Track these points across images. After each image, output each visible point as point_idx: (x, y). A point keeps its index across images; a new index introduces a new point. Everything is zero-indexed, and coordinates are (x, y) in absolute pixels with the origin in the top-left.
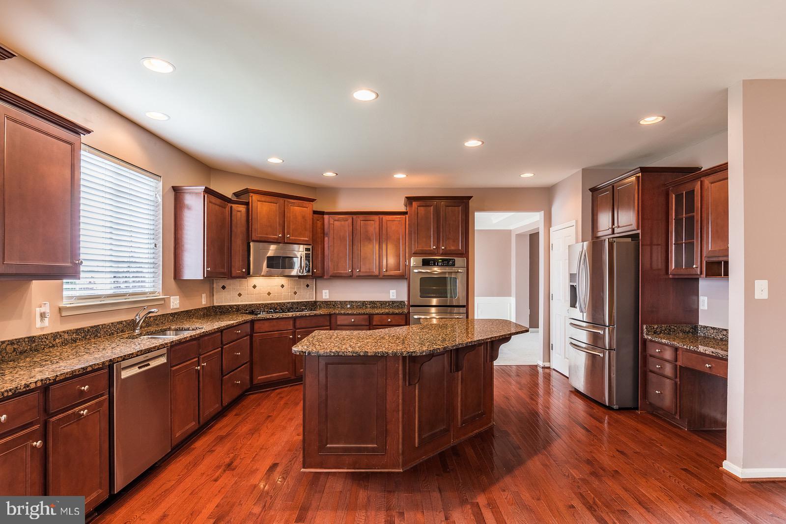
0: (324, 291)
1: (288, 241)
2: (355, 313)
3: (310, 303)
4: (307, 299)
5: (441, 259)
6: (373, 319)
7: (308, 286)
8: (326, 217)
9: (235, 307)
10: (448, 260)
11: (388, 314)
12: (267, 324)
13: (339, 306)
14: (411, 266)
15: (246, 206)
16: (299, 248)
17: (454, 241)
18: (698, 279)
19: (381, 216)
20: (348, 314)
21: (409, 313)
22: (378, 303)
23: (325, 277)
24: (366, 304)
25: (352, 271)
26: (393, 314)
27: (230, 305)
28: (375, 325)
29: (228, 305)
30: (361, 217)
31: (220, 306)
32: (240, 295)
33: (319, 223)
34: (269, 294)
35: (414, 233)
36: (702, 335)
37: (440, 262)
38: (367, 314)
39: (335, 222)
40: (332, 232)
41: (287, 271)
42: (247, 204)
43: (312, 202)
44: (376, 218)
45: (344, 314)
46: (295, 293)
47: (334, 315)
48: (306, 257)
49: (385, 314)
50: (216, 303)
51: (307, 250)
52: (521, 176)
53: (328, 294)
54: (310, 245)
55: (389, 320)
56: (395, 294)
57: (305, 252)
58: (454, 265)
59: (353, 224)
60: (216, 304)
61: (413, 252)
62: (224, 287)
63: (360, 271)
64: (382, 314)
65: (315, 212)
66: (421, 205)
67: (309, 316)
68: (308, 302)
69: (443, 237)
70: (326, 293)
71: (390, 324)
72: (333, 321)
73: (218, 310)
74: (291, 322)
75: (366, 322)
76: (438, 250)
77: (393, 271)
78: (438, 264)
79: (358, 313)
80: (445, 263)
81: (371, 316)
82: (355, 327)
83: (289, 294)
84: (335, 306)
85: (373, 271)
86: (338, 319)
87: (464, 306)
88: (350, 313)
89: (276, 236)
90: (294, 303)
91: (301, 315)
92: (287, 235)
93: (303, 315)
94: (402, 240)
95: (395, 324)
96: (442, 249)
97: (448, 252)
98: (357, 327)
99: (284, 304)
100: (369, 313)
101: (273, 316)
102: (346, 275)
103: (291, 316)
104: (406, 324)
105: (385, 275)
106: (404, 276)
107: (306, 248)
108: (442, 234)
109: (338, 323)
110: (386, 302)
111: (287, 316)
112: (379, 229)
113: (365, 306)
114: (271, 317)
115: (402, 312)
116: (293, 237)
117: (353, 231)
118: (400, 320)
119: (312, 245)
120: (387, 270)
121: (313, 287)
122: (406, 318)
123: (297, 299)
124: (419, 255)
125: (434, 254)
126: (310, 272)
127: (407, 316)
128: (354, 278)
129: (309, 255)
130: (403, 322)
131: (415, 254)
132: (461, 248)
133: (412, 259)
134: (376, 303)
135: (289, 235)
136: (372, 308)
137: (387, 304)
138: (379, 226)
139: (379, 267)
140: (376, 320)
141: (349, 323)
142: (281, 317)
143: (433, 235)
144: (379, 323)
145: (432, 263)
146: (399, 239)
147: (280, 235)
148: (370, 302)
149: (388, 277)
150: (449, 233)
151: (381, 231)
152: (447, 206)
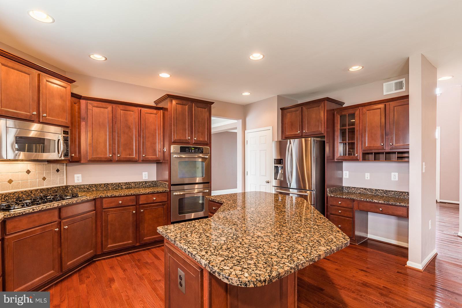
0: (76, 176)
1: (45, 121)
2: (122, 195)
3: (61, 188)
4: (57, 184)
5: (194, 147)
6: (139, 199)
7: (58, 171)
8: (83, 102)
10: (199, 148)
11: (153, 193)
12: (25, 220)
13: (94, 189)
14: (172, 152)
17: (202, 134)
18: (342, 162)
19: (140, 108)
20: (115, 197)
21: (170, 191)
23: (82, 162)
24: (121, 186)
25: (112, 156)
26: (158, 193)
28: (141, 204)
30: (121, 107)
33: (76, 106)
34: (10, 181)
35: (173, 125)
36: (346, 191)
37: (193, 150)
38: (134, 195)
39: (94, 108)
40: (90, 117)
43: (71, 83)
44: (136, 109)
45: (111, 197)
46: (44, 179)
47: (99, 199)
48: (64, 140)
49: (151, 194)
51: (65, 132)
52: (243, 94)
53: (80, 178)
54: (68, 127)
55: (154, 198)
56: (147, 176)
58: (202, 153)
59: (112, 113)
61: (173, 141)
63: (120, 156)
64: (148, 194)
65: (73, 95)
66: (179, 103)
68: (59, 187)
69: (195, 130)
70: (78, 177)
71: (155, 202)
72: (98, 205)
74: (56, 213)
75: (133, 202)
76: (192, 140)
77: (150, 156)
78: (192, 151)
79: (126, 195)
80: (196, 151)
81: (137, 197)
82: (123, 208)
83: (37, 180)
84: (89, 189)
85: (133, 156)
86: (104, 203)
87: (208, 183)
88: (117, 195)
89: (29, 113)
90: (44, 190)
91: (67, 203)
92: (43, 113)
93: (70, 203)
94: (158, 130)
95: (159, 201)
96: (194, 140)
97: (199, 142)
98: (125, 208)
99: (31, 192)
100: (136, 194)
101: (34, 210)
102: (106, 160)
103: (57, 206)
104: (168, 200)
105: (144, 160)
106: (160, 160)
107: (64, 131)
108: (194, 128)
109: (105, 206)
110: (140, 183)
111: (51, 207)
112: (138, 119)
113: (121, 188)
114: (31, 210)
115: (165, 191)
116: (48, 117)
117: (113, 119)
118: (163, 198)
119: (70, 128)
120: (145, 156)
121: (64, 171)
122: (168, 195)
123: (46, 186)
124: (177, 144)
125: (188, 143)
126: (68, 157)
127: (168, 194)
128: (113, 162)
129: (68, 139)
130: (165, 199)
131: (175, 143)
132: (206, 140)
133: (172, 147)
134: (131, 184)
135: (45, 115)
136: (128, 188)
137: (141, 184)
138: (138, 117)
139: (139, 152)
140: (142, 200)
141: (116, 205)
142: (45, 209)
143: (188, 128)
144: (145, 202)
145: (187, 151)
146: (155, 130)
147: (34, 113)
148: (125, 184)
149: (146, 161)
150: (199, 127)
151: (140, 121)
152: (197, 107)
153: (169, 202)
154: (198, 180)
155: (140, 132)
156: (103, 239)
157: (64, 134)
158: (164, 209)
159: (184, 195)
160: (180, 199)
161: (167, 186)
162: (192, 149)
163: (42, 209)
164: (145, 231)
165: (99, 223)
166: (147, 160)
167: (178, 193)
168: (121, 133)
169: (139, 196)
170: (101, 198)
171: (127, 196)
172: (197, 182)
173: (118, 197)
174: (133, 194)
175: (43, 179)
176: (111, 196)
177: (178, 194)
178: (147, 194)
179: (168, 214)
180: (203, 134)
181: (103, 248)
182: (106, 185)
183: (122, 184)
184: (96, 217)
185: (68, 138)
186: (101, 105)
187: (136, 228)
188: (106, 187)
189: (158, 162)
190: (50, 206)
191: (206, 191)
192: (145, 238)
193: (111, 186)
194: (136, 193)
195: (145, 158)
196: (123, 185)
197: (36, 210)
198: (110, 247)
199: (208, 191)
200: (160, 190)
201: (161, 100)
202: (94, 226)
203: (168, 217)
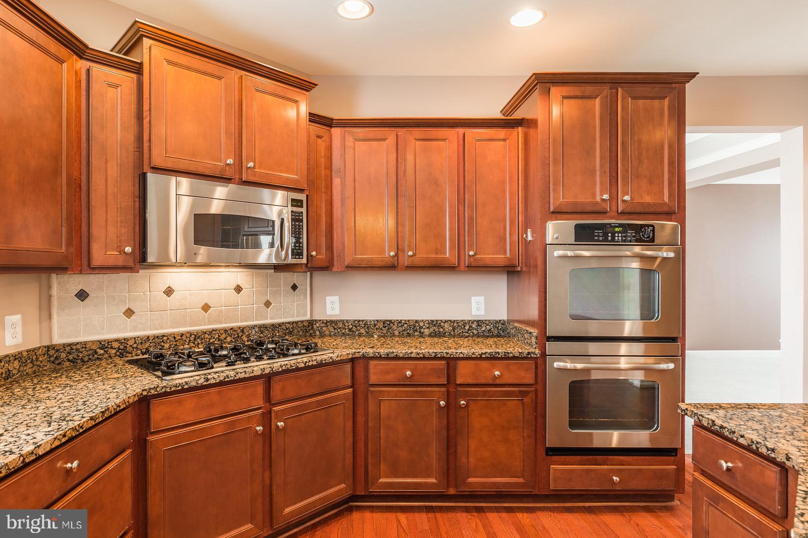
0: (329, 299)
1: (252, 179)
2: (413, 355)
3: (300, 325)
4: (292, 316)
5: (620, 225)
6: (455, 370)
7: (294, 287)
8: (336, 132)
9: (116, 345)
10: (638, 228)
11: (493, 358)
12: (189, 401)
14: (549, 240)
15: (134, 76)
16: (274, 197)
17: (651, 182)
19: (461, 131)
20: (397, 358)
21: (544, 355)
22: (446, 326)
23: (335, 269)
24: (421, 327)
25: (397, 255)
26: (506, 358)
27: (100, 342)
28: (461, 385)
29: (93, 342)
30: (418, 132)
31: (70, 345)
32: (129, 313)
33: (322, 143)
34: (206, 308)
35: (554, 161)
37: (618, 232)
38: (442, 358)
39: (357, 143)
40: (349, 165)
41: (249, 255)
42: (137, 69)
43: (307, 91)
44: (452, 133)
45: (388, 358)
46: (268, 304)
47: (360, 361)
48: (292, 220)
49: (486, 358)
50: (61, 336)
51: (296, 203)
53: (337, 306)
54: (301, 191)
55: (497, 373)
56: (482, 306)
57: (290, 208)
58: (653, 240)
59: (397, 150)
60: (58, 339)
61: (552, 209)
62: (82, 295)
63: (414, 255)
64: (480, 358)
65: (314, 118)
66: (572, 94)
67: (307, 368)
68: (297, 323)
69: (625, 171)
70: (332, 303)
71: (498, 382)
72: (360, 374)
73: (63, 355)
74: (260, 389)
75: (439, 377)
76: (614, 204)
77: (489, 254)
78: (613, 236)
79: (421, 356)
80: (629, 237)
81: (452, 363)
82: (414, 389)
83: (255, 306)
84: (353, 331)
85: (445, 253)
86: (372, 370)
87: (674, 340)
88: (401, 355)
89: (221, 162)
90: (266, 328)
91: (284, 368)
92: (248, 162)
93: (291, 366)
94: (510, 183)
95: (510, 381)
96: (624, 201)
97: (638, 209)
98: (419, 389)
99: (242, 331)
100: (448, 356)
101: (207, 380)
102: (382, 264)
103: (259, 373)
104: (536, 382)
105: (473, 264)
106: (515, 266)
107: (293, 200)
108: (623, 165)
109: (373, 379)
110: (465, 323)
111: (247, 376)
112: (458, 160)
113: (419, 332)
114: (201, 381)
115: (529, 353)
116: (260, 168)
117: (399, 165)
118: (523, 374)
119: (307, 192)
120: (476, 254)
121: (306, 289)
122: (536, 368)
123: (271, 319)
124: (566, 216)
125: (603, 213)
126: (301, 257)
127: (539, 363)
128: (398, 270)
129: (301, 218)
130: (529, 378)
131: (558, 213)
132: (666, 199)
133: (551, 226)
134: (442, 324)
135: (251, 164)
136: (435, 336)
137: (467, 327)
138: (458, 153)
139: (459, 246)
140: (464, 374)
141: (399, 380)
142: (232, 379)
143: (601, 166)
144: (470, 381)
145: (599, 236)
146: (503, 183)
147: (228, 162)
148: (429, 323)
149: (478, 268)
150: (640, 161)
151: (461, 165)
152: (633, 98)
153: (539, 387)
154: (629, 329)
155: (462, 190)
156: (370, 461)
157: (292, 206)
158: (523, 406)
159: (587, 371)
160: (573, 382)
161: (534, 340)
162: (616, 229)
163: (225, 378)
164: (472, 460)
165: (360, 419)
166: (480, 264)
167: (569, 365)
168: (417, 197)
169: (454, 362)
170: (366, 358)
171: (424, 358)
172: (626, 333)
173: (403, 358)
174: (439, 356)
175: (265, 304)
176: (388, 355)
177: (569, 367)
178: (477, 357)
179: (536, 421)
180: (654, 179)
181: (370, 483)
182: (388, 324)
183: (422, 324)
184: (354, 405)
185: (302, 216)
186: (371, 136)
187: (448, 447)
188: (388, 329)
189: (511, 271)
190: (245, 372)
191: (663, 366)
192: (470, 480)
193: (398, 327)
194: (447, 353)
195: (474, 259)
196: (424, 327)
197: (212, 381)
198: (385, 483)
199: (671, 366)
200: (515, 348)
201: (518, 99)
202: (349, 425)
203: (536, 430)
